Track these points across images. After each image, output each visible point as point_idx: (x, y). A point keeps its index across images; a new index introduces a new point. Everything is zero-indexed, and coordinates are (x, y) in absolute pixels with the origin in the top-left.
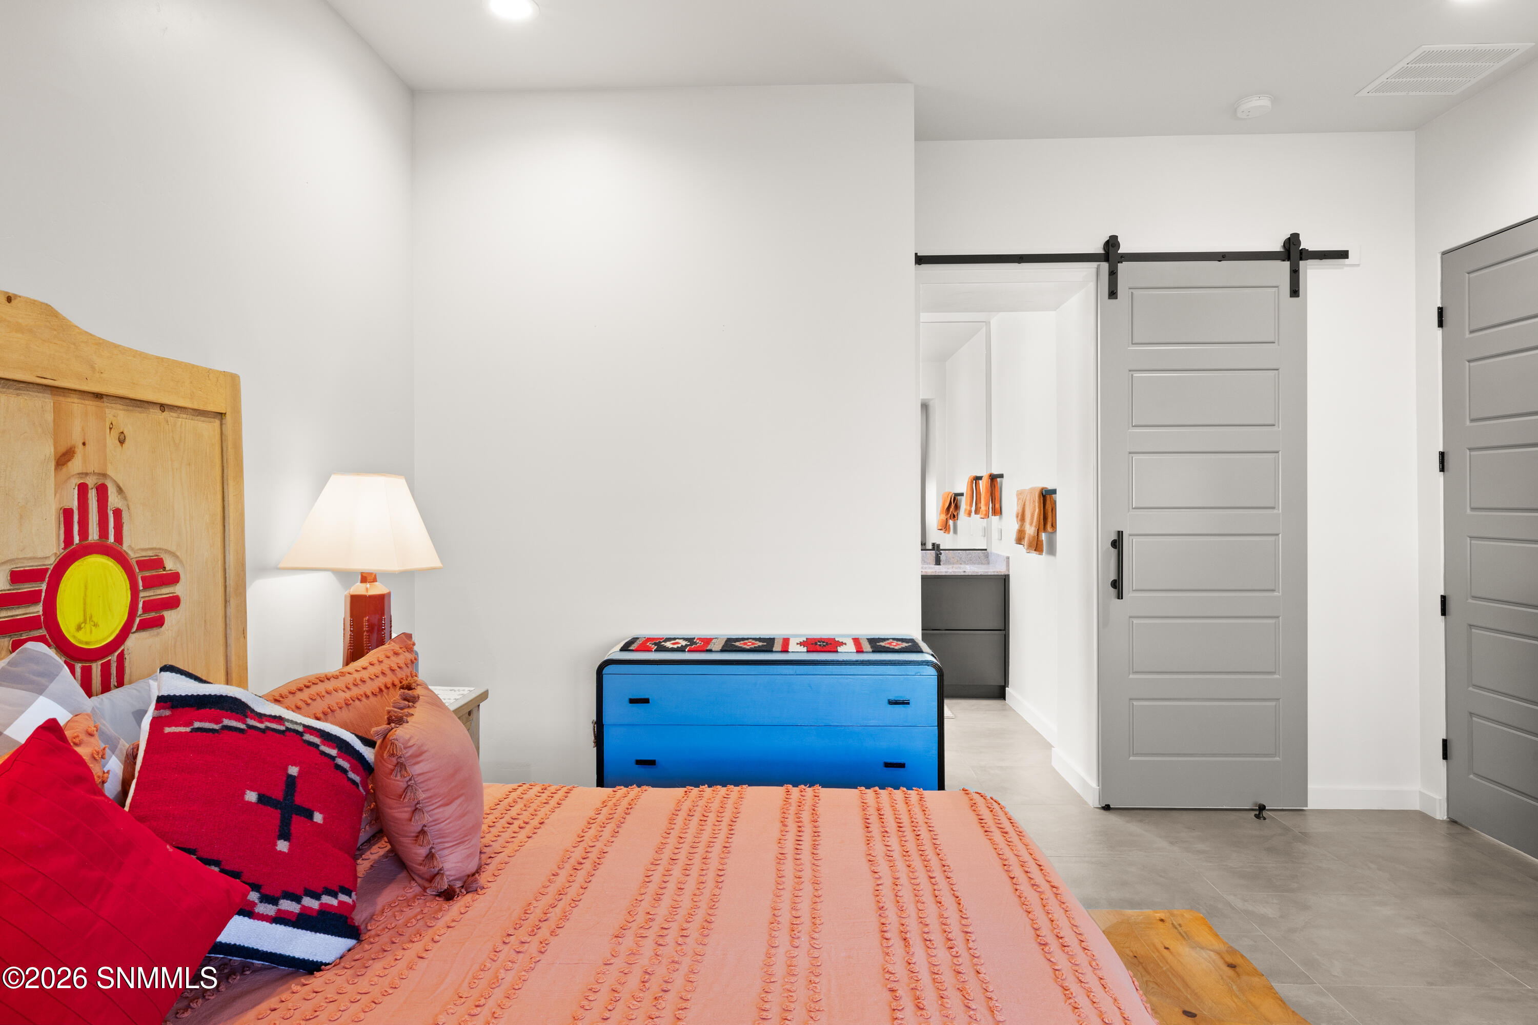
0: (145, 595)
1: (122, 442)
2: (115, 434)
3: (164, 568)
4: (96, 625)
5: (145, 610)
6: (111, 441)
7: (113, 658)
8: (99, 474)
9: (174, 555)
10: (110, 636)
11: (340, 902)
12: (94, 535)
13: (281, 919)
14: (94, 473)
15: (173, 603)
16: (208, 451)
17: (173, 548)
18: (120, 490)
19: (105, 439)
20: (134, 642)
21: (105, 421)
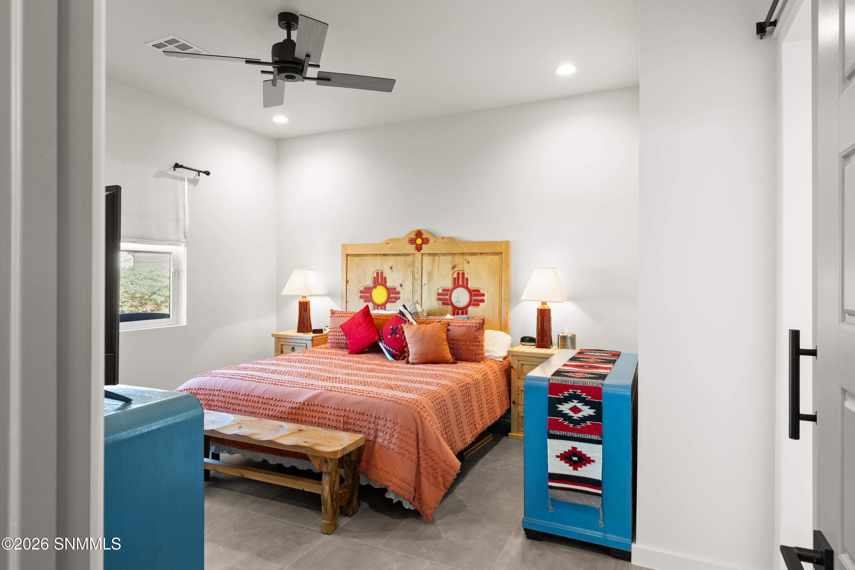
0: (474, 298)
1: (468, 263)
2: (467, 261)
3: (480, 292)
4: (460, 302)
5: (474, 301)
6: (466, 263)
7: (465, 310)
8: (463, 270)
9: (482, 289)
10: (464, 305)
11: (393, 351)
12: (461, 283)
13: (384, 347)
14: (461, 270)
15: (483, 301)
16: (496, 263)
17: (483, 288)
18: (468, 274)
19: (464, 263)
20: (470, 308)
21: (464, 259)
